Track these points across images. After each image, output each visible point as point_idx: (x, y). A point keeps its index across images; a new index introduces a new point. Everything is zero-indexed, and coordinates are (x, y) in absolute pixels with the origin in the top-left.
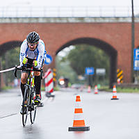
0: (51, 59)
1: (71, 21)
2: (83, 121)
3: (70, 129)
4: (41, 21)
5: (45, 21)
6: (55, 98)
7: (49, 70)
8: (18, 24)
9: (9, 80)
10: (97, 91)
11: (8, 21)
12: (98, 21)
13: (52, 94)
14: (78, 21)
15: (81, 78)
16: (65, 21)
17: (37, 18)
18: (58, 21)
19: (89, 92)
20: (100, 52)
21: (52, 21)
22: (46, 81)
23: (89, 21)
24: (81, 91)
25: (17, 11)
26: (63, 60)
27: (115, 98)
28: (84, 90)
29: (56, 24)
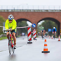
0: (35, 25)
1: (43, 11)
2: (47, 49)
3: (42, 52)
4: (32, 11)
5: (33, 11)
6: (37, 40)
7: (35, 30)
8: (23, 12)
9: (19, 33)
10: (52, 38)
11: (19, 11)
12: (53, 11)
13: (36, 39)
14: (46, 11)
15: (47, 33)
16: (41, 11)
17: (30, 10)
18: (38, 11)
19: (50, 38)
20: (54, 23)
21: (36, 11)
22: (34, 34)
23: (50, 11)
24: (47, 38)
25: (23, 7)
26: (40, 26)
27: (59, 41)
28: (48, 37)
29: (38, 12)
